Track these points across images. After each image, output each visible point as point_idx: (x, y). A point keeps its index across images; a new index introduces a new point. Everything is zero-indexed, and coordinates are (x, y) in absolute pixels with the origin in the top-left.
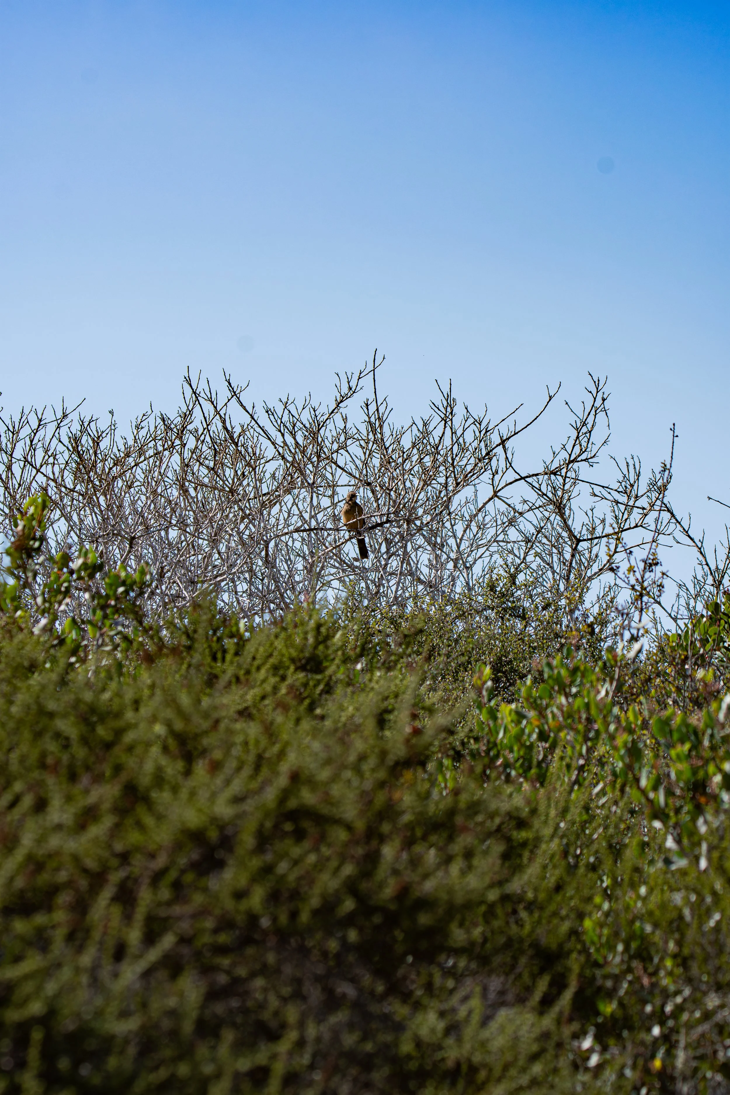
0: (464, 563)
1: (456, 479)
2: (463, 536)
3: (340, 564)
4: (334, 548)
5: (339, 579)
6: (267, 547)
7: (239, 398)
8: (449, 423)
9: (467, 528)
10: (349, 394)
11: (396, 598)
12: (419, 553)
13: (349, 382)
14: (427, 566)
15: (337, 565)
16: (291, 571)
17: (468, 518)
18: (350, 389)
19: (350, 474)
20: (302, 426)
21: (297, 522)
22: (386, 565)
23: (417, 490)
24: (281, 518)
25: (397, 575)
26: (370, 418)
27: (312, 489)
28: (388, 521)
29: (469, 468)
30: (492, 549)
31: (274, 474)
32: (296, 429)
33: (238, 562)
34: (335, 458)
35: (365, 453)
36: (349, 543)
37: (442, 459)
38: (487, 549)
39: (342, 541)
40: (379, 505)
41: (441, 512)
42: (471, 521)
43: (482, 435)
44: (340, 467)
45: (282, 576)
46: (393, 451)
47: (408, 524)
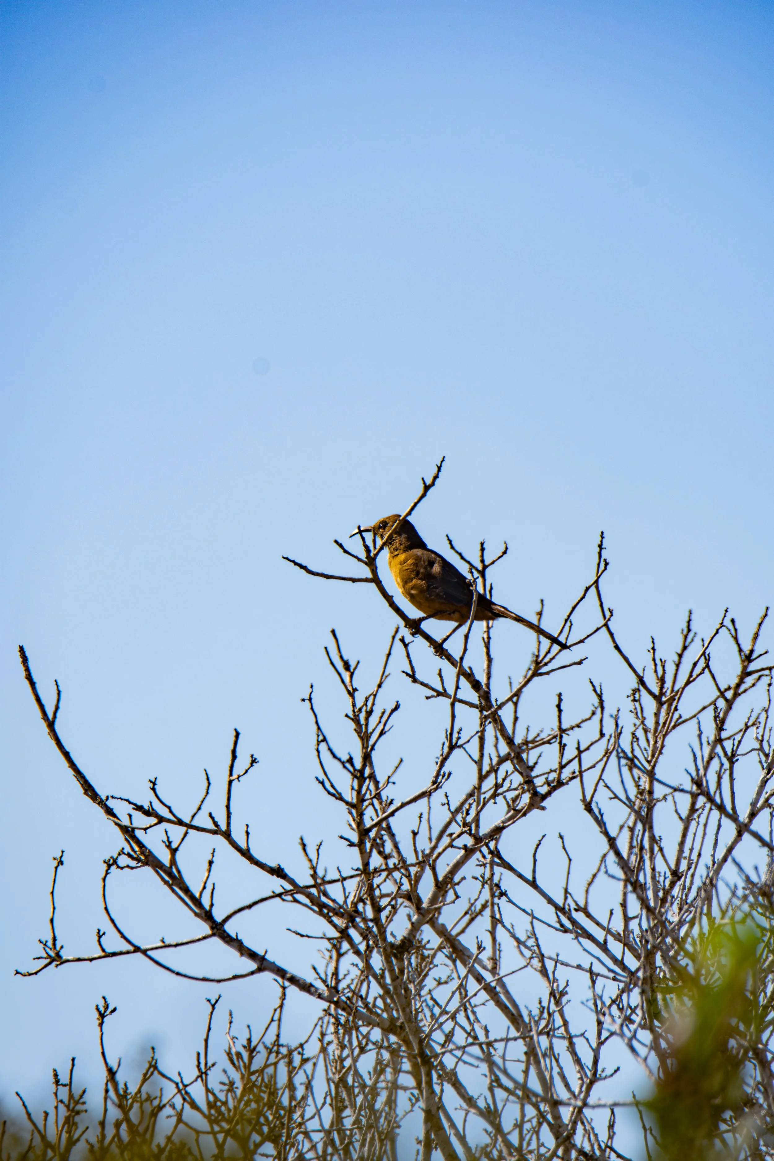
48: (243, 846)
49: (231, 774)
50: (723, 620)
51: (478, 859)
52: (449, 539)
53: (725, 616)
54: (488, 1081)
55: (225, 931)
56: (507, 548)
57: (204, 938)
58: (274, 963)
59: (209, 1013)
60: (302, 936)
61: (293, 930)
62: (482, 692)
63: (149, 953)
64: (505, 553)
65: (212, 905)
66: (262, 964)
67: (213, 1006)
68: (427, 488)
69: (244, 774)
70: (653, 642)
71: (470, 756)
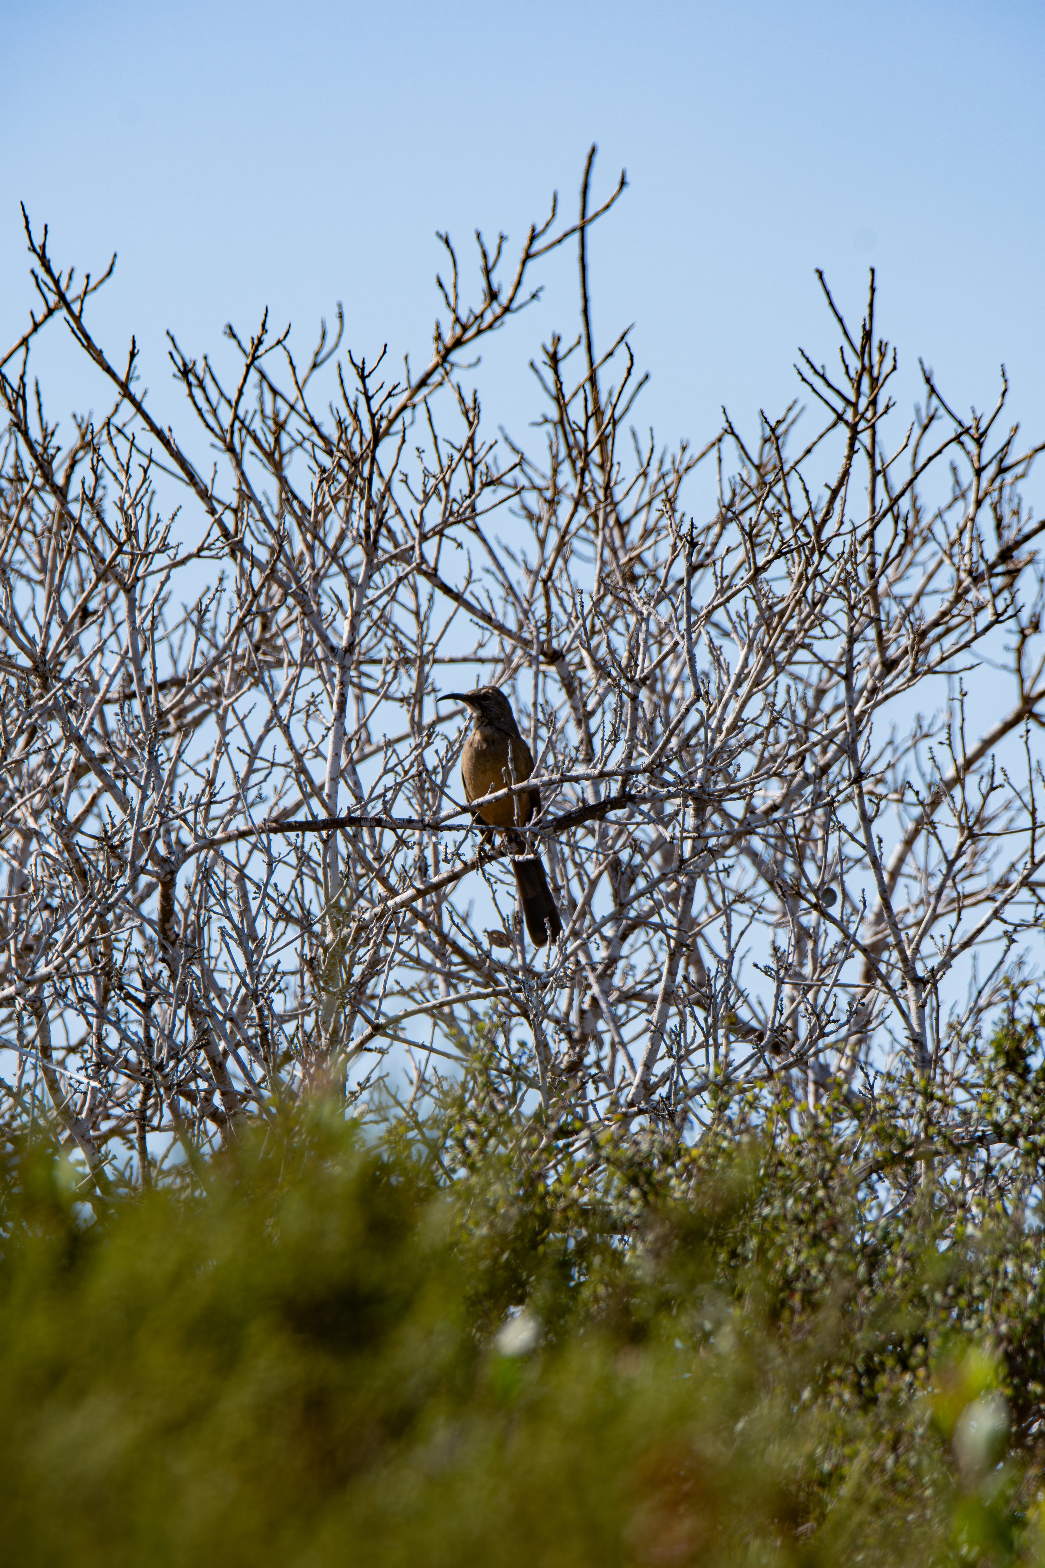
0: (908, 965)
1: (882, 644)
2: (901, 860)
3: (439, 954)
4: (420, 893)
5: (435, 1012)
6: (168, 885)
7: (77, 319)
8: (865, 437)
9: (916, 832)
10: (489, 318)
11: (647, 1088)
12: (738, 922)
13: (487, 272)
14: (767, 971)
15: (427, 956)
16: (256, 977)
17: (925, 795)
18: (492, 295)
19: (488, 618)
20: (308, 430)
21: (281, 794)
22: (612, 961)
23: (739, 684)
24: (225, 776)
25: (652, 1001)
26: (562, 407)
27: (344, 669)
28: (625, 799)
29: (931, 608)
30: (1012, 913)
31: (202, 613)
32: (286, 442)
33: (59, 936)
34: (431, 558)
35: (542, 542)
36: (473, 878)
37: (835, 570)
38: (996, 914)
39: (445, 869)
40: (589, 738)
41: (824, 770)
42: (935, 804)
43: (984, 483)
44: (447, 590)
45: (221, 993)
46: (646, 534)
47: (699, 812)
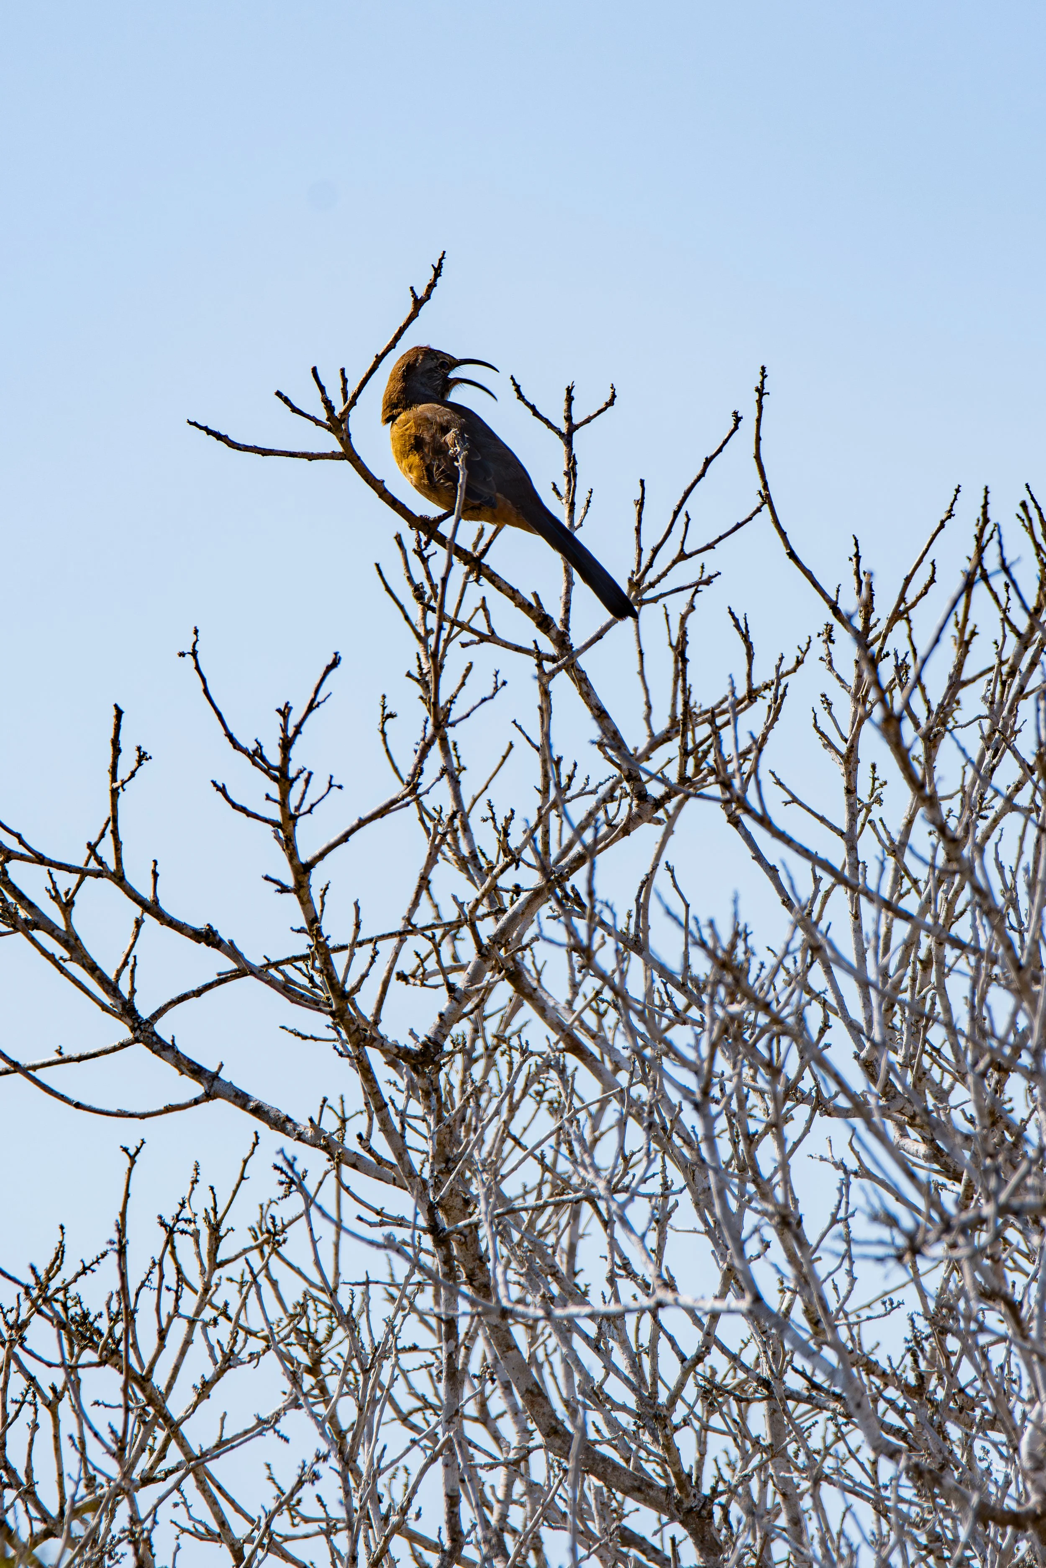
48: (148, 895)
49: (114, 779)
50: (952, 505)
51: (551, 908)
52: (515, 384)
53: (955, 499)
54: (606, 1266)
55: (154, 1034)
56: (614, 396)
57: (123, 1046)
58: (231, 1083)
59: (126, 1170)
60: (305, 1038)
61: (291, 1028)
62: (553, 633)
63: (38, 1074)
64: (610, 403)
65: (133, 992)
66: (210, 1087)
67: (133, 1159)
68: (418, 303)
69: (130, 778)
70: (856, 544)
71: (528, 738)
